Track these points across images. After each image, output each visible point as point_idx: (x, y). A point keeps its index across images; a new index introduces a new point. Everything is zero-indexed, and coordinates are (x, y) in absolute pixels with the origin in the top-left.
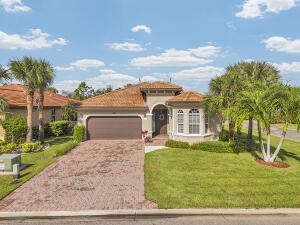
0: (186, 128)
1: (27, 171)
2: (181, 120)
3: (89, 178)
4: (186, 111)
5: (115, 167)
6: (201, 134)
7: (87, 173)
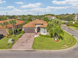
0: (43, 32)
1: (14, 41)
2: (42, 30)
3: (24, 43)
4: (43, 29)
5: (28, 41)
6: (46, 33)
7: (24, 42)
